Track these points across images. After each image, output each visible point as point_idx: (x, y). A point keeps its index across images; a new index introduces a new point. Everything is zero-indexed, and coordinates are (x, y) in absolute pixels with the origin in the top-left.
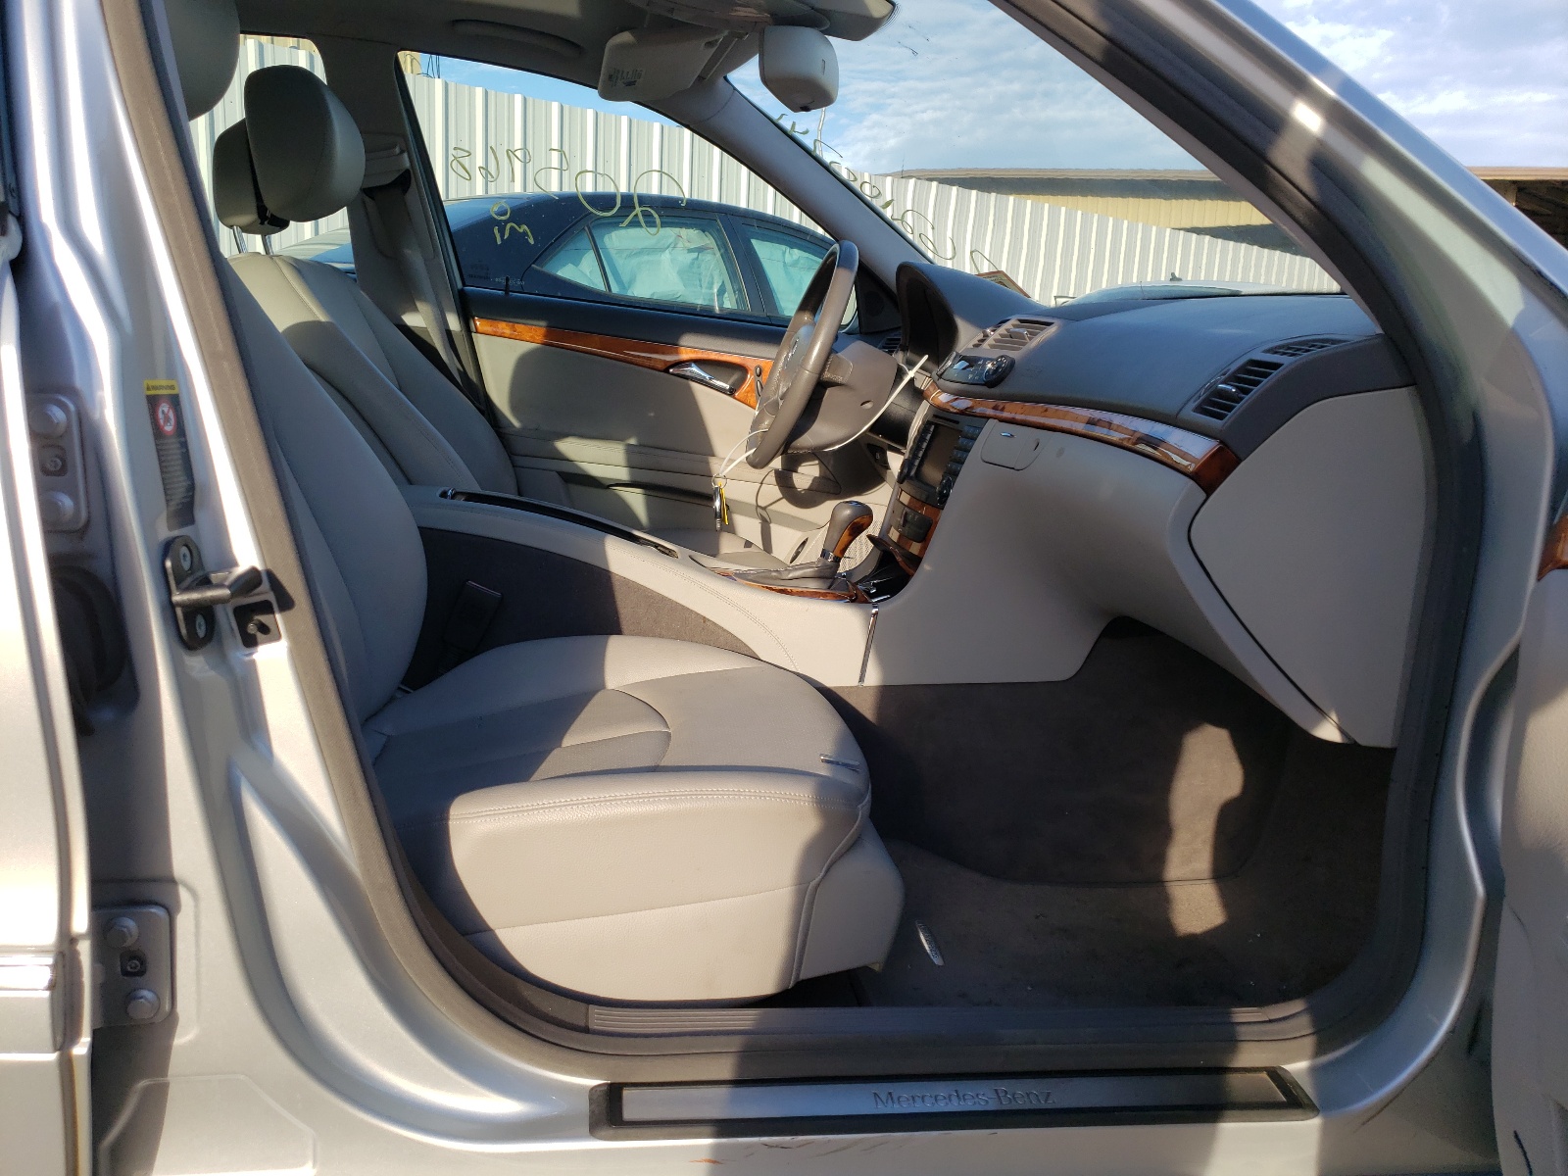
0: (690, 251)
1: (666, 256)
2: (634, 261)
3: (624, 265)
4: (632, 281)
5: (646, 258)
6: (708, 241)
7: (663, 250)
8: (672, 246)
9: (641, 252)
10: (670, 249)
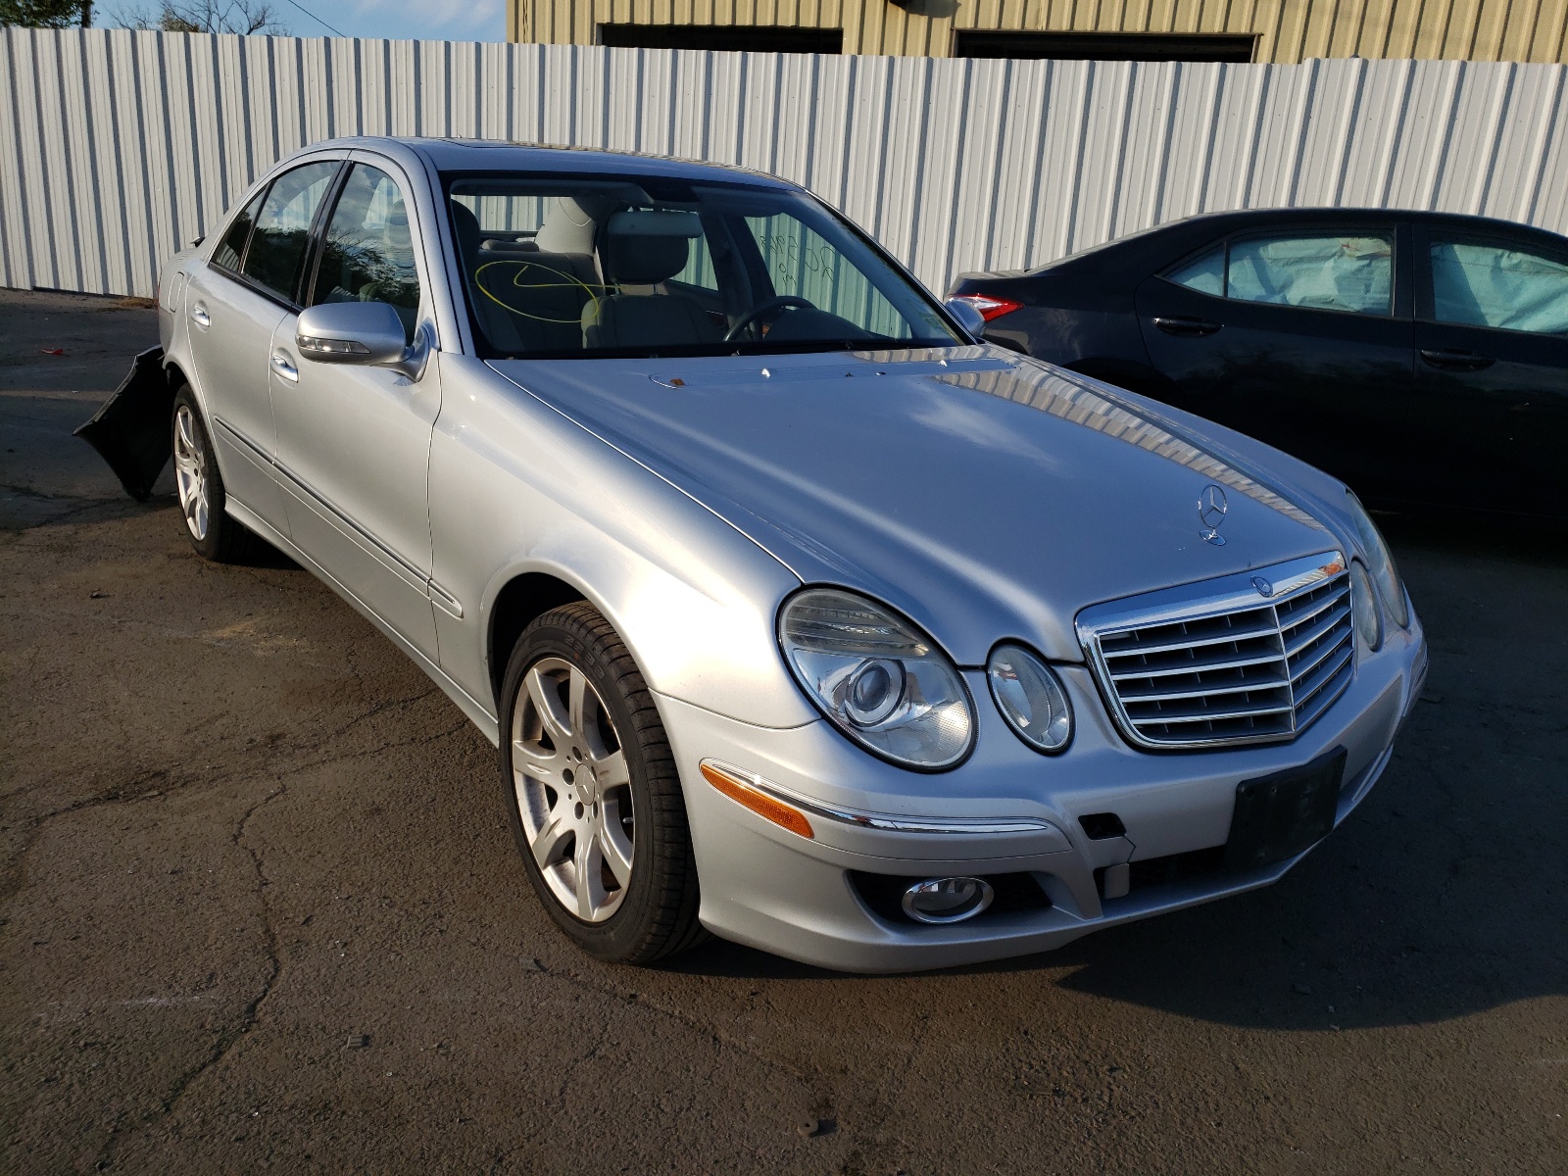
0: (1360, 258)
1: (1330, 263)
2: (1292, 269)
3: (1278, 275)
4: (1287, 285)
5: (1305, 266)
6: (1386, 248)
7: (1327, 258)
8: (1339, 254)
9: (1300, 260)
10: (1336, 257)
